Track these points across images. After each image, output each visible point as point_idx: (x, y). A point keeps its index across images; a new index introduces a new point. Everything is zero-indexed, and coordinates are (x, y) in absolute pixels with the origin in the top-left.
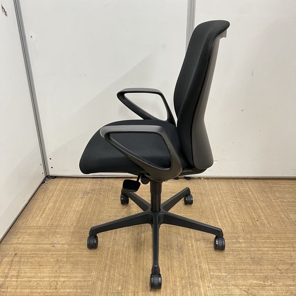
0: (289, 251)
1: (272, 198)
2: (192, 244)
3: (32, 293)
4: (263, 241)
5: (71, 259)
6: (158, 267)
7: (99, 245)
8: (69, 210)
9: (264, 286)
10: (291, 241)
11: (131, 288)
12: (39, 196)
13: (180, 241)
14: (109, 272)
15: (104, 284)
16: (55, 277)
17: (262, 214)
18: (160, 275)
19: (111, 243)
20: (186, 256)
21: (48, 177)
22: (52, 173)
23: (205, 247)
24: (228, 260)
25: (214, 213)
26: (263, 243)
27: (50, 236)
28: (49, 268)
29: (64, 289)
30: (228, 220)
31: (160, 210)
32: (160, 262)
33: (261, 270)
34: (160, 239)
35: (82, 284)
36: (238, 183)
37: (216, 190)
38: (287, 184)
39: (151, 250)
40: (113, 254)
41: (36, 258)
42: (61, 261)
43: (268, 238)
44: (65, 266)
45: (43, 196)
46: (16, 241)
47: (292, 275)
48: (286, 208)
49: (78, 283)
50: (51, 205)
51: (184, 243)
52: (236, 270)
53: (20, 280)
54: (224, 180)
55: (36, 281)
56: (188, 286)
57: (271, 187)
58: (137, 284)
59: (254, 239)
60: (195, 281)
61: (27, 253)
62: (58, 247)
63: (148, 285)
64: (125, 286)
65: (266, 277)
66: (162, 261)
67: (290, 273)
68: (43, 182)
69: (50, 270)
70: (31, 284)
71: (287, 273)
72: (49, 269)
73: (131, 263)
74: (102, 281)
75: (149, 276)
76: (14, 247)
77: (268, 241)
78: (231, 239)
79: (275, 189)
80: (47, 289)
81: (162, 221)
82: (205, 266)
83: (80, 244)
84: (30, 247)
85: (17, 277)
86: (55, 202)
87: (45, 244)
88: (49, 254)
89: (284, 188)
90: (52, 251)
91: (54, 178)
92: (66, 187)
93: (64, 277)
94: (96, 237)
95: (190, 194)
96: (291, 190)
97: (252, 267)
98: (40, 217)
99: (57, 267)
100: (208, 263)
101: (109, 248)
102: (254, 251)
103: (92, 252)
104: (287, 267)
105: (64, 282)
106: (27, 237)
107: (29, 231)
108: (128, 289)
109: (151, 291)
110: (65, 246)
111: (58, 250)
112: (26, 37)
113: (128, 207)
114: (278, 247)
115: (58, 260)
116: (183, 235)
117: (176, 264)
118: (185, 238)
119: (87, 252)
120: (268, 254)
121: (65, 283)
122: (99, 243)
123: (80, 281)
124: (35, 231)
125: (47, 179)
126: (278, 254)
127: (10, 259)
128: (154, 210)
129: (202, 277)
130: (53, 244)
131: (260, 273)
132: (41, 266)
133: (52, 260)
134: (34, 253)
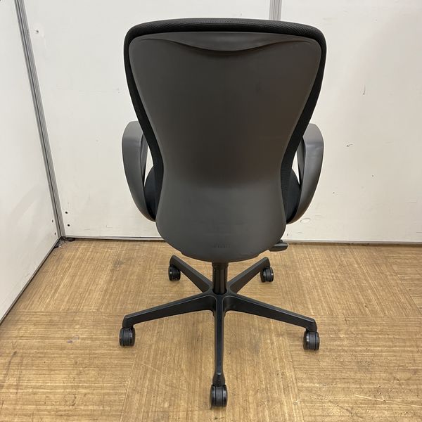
0: (412, 352)
1: (388, 273)
2: (271, 340)
3: (38, 410)
4: (374, 336)
5: (96, 361)
6: (222, 375)
7: (136, 341)
8: (93, 288)
9: (375, 403)
10: (414, 337)
11: (183, 404)
12: (50, 267)
13: (254, 336)
14: (151, 380)
15: (144, 399)
16: (72, 387)
17: (373, 297)
18: (224, 387)
19: (155, 339)
20: (263, 358)
21: (63, 239)
22: (68, 232)
23: (290, 345)
24: (323, 364)
25: (304, 295)
26: (375, 340)
27: (66, 327)
28: (64, 374)
29: (85, 405)
30: (324, 305)
31: (226, 291)
32: (225, 367)
33: (371, 379)
34: (225, 333)
35: (112, 398)
36: (339, 251)
37: (307, 261)
38: (409, 253)
39: (212, 349)
40: (157, 354)
41: (45, 360)
42: (81, 364)
43: (381, 332)
44: (87, 372)
45: (55, 268)
46: (15, 333)
47: (416, 387)
48: (408, 289)
49: (106, 397)
50: (66, 280)
51: (260, 338)
52: (335, 379)
53: (22, 391)
54: (319, 246)
55: (44, 393)
56: (266, 403)
57: (386, 258)
58: (192, 399)
59: (361, 334)
60: (276, 396)
61: (32, 351)
62: (77, 342)
63: (208, 400)
64: (174, 401)
65: (378, 390)
66: (227, 365)
67: (413, 385)
68: (56, 247)
69: (65, 378)
70: (36, 397)
71: (408, 385)
72: (63, 376)
73: (184, 367)
74: (141, 394)
75: (209, 387)
76: (12, 342)
77: (381, 336)
78: (329, 334)
79: (392, 260)
80: (60, 404)
81: (228, 306)
82: (289, 374)
83: (109, 339)
84: (35, 342)
85: (17, 387)
86: (73, 277)
87: (58, 338)
88: (65, 354)
89: (405, 259)
90: (68, 349)
91: (70, 241)
92: (89, 253)
93: (86, 388)
94: (132, 329)
95: (269, 267)
96: (415, 262)
97: (358, 376)
98: (51, 297)
99: (75, 372)
100: (294, 368)
101: (151, 346)
102: (361, 351)
103: (127, 350)
104: (408, 375)
105: (85, 395)
106: (32, 328)
107: (35, 319)
108: (179, 406)
109: (211, 409)
110: (87, 342)
111: (77, 348)
112: (30, 31)
113: (179, 285)
114: (395, 346)
115: (76, 363)
116: (259, 327)
117: (248, 370)
118: (262, 331)
119: (119, 351)
120: (381, 356)
121: (87, 396)
122: (136, 338)
123: (108, 394)
124: (44, 318)
125: (61, 242)
126: (395, 356)
127: (6, 361)
128: (217, 291)
129: (286, 389)
130: (69, 339)
131: (370, 383)
132: (52, 370)
133: (68, 362)
134: (41, 351)
